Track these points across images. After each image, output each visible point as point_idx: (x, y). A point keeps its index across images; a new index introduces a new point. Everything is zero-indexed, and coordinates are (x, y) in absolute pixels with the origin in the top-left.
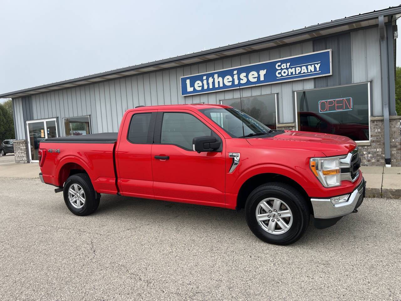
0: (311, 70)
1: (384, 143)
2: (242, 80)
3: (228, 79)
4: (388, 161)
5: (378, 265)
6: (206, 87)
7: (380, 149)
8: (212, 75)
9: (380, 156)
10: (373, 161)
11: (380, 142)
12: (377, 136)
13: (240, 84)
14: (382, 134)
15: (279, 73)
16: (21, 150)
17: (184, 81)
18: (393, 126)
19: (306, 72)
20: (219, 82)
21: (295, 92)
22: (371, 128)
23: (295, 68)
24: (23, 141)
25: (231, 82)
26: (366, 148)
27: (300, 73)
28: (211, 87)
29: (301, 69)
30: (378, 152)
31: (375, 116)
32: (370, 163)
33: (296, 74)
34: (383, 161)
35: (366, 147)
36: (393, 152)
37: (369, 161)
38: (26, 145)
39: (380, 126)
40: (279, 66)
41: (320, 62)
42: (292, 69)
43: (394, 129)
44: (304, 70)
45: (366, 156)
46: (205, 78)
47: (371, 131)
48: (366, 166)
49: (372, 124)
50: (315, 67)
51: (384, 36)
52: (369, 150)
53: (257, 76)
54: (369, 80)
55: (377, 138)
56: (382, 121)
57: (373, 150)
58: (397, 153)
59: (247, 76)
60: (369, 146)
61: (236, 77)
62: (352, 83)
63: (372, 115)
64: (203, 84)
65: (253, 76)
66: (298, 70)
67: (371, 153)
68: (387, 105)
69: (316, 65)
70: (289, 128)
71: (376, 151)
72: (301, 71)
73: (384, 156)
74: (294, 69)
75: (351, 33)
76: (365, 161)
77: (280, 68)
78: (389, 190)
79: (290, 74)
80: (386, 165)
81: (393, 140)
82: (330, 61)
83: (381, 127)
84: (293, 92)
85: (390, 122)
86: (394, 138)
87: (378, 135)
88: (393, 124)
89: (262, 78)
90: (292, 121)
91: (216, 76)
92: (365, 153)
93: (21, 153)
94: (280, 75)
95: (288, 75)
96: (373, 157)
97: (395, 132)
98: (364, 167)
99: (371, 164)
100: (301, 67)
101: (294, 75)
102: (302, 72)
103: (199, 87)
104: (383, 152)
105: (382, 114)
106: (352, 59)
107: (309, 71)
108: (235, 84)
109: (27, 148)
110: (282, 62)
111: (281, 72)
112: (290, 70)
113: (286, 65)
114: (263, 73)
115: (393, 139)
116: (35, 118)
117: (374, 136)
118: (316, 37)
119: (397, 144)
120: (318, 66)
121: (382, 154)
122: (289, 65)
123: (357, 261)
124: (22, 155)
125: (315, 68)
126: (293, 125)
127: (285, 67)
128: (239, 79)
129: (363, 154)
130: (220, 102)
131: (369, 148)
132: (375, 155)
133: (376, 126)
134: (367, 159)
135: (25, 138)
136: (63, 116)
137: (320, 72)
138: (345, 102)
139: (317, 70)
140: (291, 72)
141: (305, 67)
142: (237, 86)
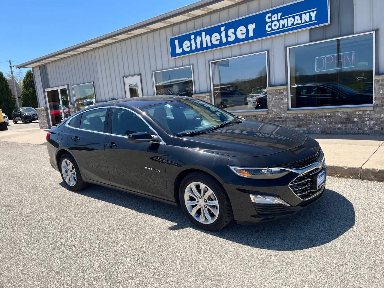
0: (305, 20)
2: (230, 37)
3: (216, 37)
6: (194, 48)
8: (199, 34)
10: (376, 128)
12: (382, 99)
13: (228, 43)
15: (270, 27)
16: (43, 117)
19: (300, 22)
20: (207, 41)
21: (288, 48)
22: (375, 89)
23: (287, 18)
24: (44, 108)
25: (219, 40)
26: (368, 114)
27: (292, 25)
28: (199, 47)
29: (294, 20)
30: (382, 118)
32: (373, 132)
33: (288, 26)
35: (368, 112)
38: (46, 112)
40: (269, 18)
41: (316, 9)
42: (283, 20)
44: (297, 20)
45: (368, 123)
47: (375, 93)
48: (367, 135)
49: (377, 84)
50: (310, 15)
52: (371, 116)
53: (246, 32)
54: (375, 28)
55: (382, 101)
59: (235, 33)
60: (372, 110)
61: (223, 34)
62: (355, 32)
63: (378, 73)
64: (191, 44)
65: (241, 32)
66: (291, 21)
67: (373, 119)
69: (311, 13)
70: (280, 91)
71: (380, 116)
72: (294, 22)
74: (286, 20)
76: (366, 129)
77: (270, 20)
78: (370, 170)
79: (281, 27)
82: (328, 7)
84: (286, 48)
90: (284, 83)
92: (366, 119)
93: (44, 119)
94: (270, 29)
95: (279, 28)
96: (376, 124)
100: (294, 17)
101: (286, 27)
102: (295, 24)
103: (187, 47)
107: (303, 21)
108: (223, 42)
109: (47, 115)
110: (273, 12)
111: (271, 25)
112: (281, 21)
114: (251, 27)
116: (51, 86)
117: (378, 99)
120: (313, 15)
122: (281, 16)
124: (44, 122)
125: (310, 17)
126: (285, 87)
127: (276, 19)
128: (227, 36)
129: (365, 121)
130: (209, 63)
131: (371, 113)
132: (379, 122)
133: (381, 86)
134: (369, 126)
135: (45, 106)
136: (72, 84)
137: (316, 21)
138: (346, 57)
139: (313, 20)
140: (282, 24)
141: (299, 16)
142: (225, 44)
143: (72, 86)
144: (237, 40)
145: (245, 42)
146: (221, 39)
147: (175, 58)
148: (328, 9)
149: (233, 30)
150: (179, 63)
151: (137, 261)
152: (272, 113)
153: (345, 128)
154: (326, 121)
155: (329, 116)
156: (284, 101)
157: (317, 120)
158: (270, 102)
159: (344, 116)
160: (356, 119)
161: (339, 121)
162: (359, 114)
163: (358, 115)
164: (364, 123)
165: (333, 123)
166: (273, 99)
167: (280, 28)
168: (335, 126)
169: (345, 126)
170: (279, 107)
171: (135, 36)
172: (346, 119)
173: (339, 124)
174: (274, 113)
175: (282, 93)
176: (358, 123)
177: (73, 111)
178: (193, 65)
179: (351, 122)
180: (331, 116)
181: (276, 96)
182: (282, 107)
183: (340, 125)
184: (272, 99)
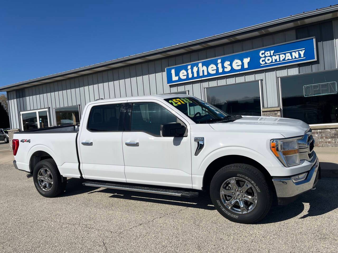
0: (295, 57)
2: (226, 68)
3: (212, 67)
6: (190, 76)
13: (224, 72)
19: (290, 58)
20: (203, 71)
21: (279, 78)
23: (279, 55)
24: (17, 130)
27: (284, 60)
28: (195, 75)
29: (286, 56)
33: (280, 61)
40: (263, 54)
41: (304, 49)
42: (275, 56)
44: (288, 56)
46: (189, 67)
50: (299, 53)
59: (231, 65)
61: (220, 66)
62: (336, 68)
64: (188, 74)
65: (237, 64)
66: (283, 57)
69: (300, 52)
70: (274, 112)
75: (333, 21)
77: (264, 56)
79: (274, 61)
84: (277, 78)
90: (277, 105)
94: (264, 63)
95: (272, 62)
100: (285, 54)
101: (278, 62)
102: (286, 59)
103: (183, 76)
107: (294, 57)
108: (219, 72)
111: (265, 60)
113: (270, 53)
116: (28, 109)
118: (299, 26)
120: (302, 53)
122: (273, 53)
125: (300, 55)
126: (279, 109)
127: (269, 55)
128: (223, 67)
130: (205, 89)
135: (18, 128)
136: (54, 106)
137: (305, 58)
138: (330, 86)
139: (302, 57)
140: (275, 59)
141: (289, 54)
142: (221, 74)
143: (54, 108)
144: (233, 70)
145: (241, 72)
146: (217, 69)
147: (170, 86)
148: (315, 49)
149: (229, 63)
150: (174, 90)
153: (335, 142)
154: (317, 136)
155: (320, 133)
159: (333, 132)
161: (329, 136)
165: (324, 138)
168: (325, 140)
171: (129, 65)
172: (335, 134)
173: (329, 139)
175: (276, 114)
178: (189, 91)
180: (321, 132)
183: (330, 139)
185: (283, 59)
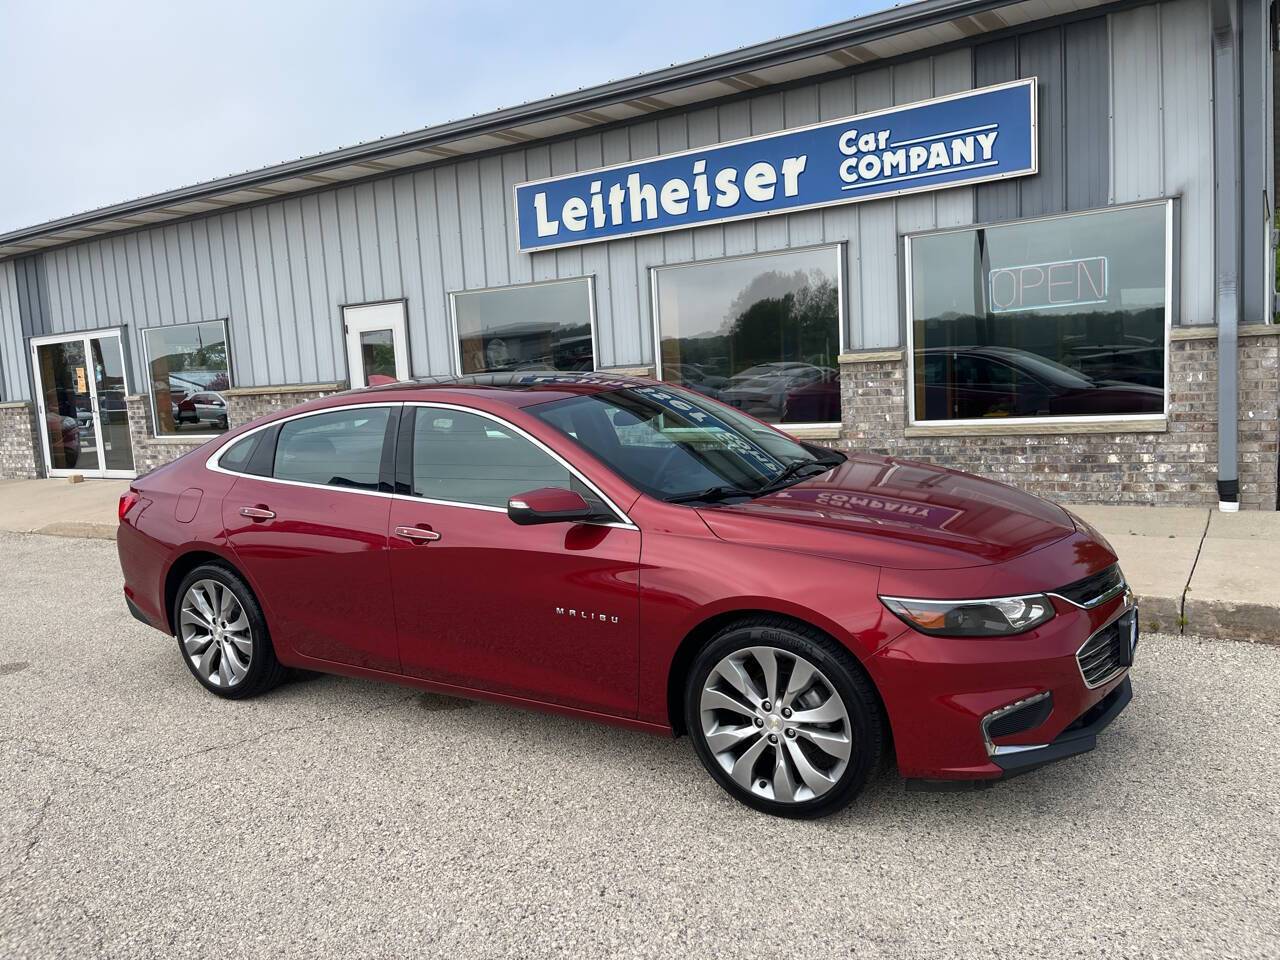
0: (962, 157)
1: (1215, 425)
2: (724, 193)
3: (675, 190)
4: (1228, 491)
5: (1103, 951)
6: (599, 221)
7: (1201, 445)
8: (620, 177)
9: (1201, 470)
10: (1176, 487)
11: (1201, 419)
12: (1193, 399)
13: (714, 210)
14: (1212, 390)
15: (851, 169)
16: (18, 435)
17: (526, 197)
18: (1250, 363)
19: (946, 161)
20: (644, 201)
21: (906, 237)
22: (1171, 370)
23: (907, 148)
24: (22, 405)
25: (686, 202)
26: (1150, 443)
27: (923, 167)
28: (617, 219)
29: (929, 153)
30: (1193, 456)
31: (1190, 323)
32: (1164, 497)
33: (908, 172)
34: (1211, 489)
35: (1151, 438)
36: (1248, 458)
37: (1159, 487)
38: (33, 417)
39: (1205, 361)
40: (850, 142)
41: (996, 126)
42: (894, 154)
43: (1254, 374)
44: (938, 155)
45: (1150, 469)
46: (596, 187)
47: (1171, 381)
48: (1148, 507)
49: (1175, 355)
50: (976, 143)
51: (1229, 25)
52: (1161, 449)
53: (775, 181)
54: (1171, 191)
55: (1192, 406)
56: (1212, 342)
57: (1174, 448)
58: (1264, 460)
59: (739, 182)
60: (1162, 433)
61: (701, 184)
62: (1110, 202)
63: (1177, 321)
64: (590, 210)
65: (759, 180)
66: (919, 155)
67: (1167, 460)
68: (1233, 285)
69: (981, 138)
70: (882, 368)
71: (1188, 451)
72: (927, 161)
73: (1215, 470)
74: (901, 153)
75: (1109, 16)
76: (1144, 487)
77: (853, 150)
78: (1211, 605)
79: (887, 172)
80: (1221, 503)
81: (1251, 414)
82: (1032, 123)
83: (1206, 365)
84: (900, 237)
85: (1240, 346)
86: (1252, 407)
87: (1198, 395)
88: (1251, 355)
89: (791, 189)
90: (894, 343)
91: (634, 180)
92: (1146, 458)
93: (19, 444)
94: (854, 177)
95: (881, 174)
96: (1175, 474)
97: (1257, 383)
98: (1142, 508)
99: (1167, 500)
100: (927, 145)
101: (903, 175)
102: (931, 165)
103: (576, 219)
104: (1213, 456)
105: (1215, 319)
106: (1111, 114)
107: (957, 160)
108: (699, 209)
109: (36, 429)
110: (863, 127)
111: (857, 167)
112: (888, 157)
113: (877, 140)
114: (793, 167)
115: (1250, 409)
116: (57, 328)
117: (1181, 400)
118: (984, 34)
119: (1264, 427)
120: (987, 142)
121: (1206, 462)
122: (887, 140)
123: (1021, 932)
124: (21, 452)
125: (978, 148)
126: (897, 355)
127: (872, 147)
128: (713, 191)
129: (1141, 464)
130: (650, 273)
131: (1160, 441)
132: (1183, 468)
133: (1190, 362)
134: (1155, 479)
135: (27, 397)
136: (141, 322)
137: (996, 162)
139: (984, 158)
140: (892, 166)
141: (942, 144)
142: (705, 215)
143: (141, 329)
144: (745, 202)
145: (773, 212)
146: (692, 199)
147: (532, 254)
148: (1032, 128)
149: (731, 174)
150: (546, 270)
151: (602, 895)
152: (854, 436)
153: (1084, 484)
154: (1023, 461)
155: (1034, 449)
156: (895, 398)
157: (997, 459)
158: (849, 401)
159: (1080, 448)
160: (1113, 459)
161: (1065, 463)
162: (1124, 444)
163: (1121, 446)
164: (1138, 469)
165: (1047, 470)
166: (860, 391)
167: (886, 174)
168: (1050, 478)
169: (1081, 480)
170: (880, 417)
171: (392, 171)
172: (1086, 458)
173: (1064, 473)
174: (861, 436)
175: (888, 375)
176: (1121, 470)
177: (142, 418)
178: (594, 278)
179: (1099, 466)
180: (1038, 448)
181: (870, 384)
182: (887, 417)
183: (1066, 475)
184: (855, 393)
185: (919, 167)
